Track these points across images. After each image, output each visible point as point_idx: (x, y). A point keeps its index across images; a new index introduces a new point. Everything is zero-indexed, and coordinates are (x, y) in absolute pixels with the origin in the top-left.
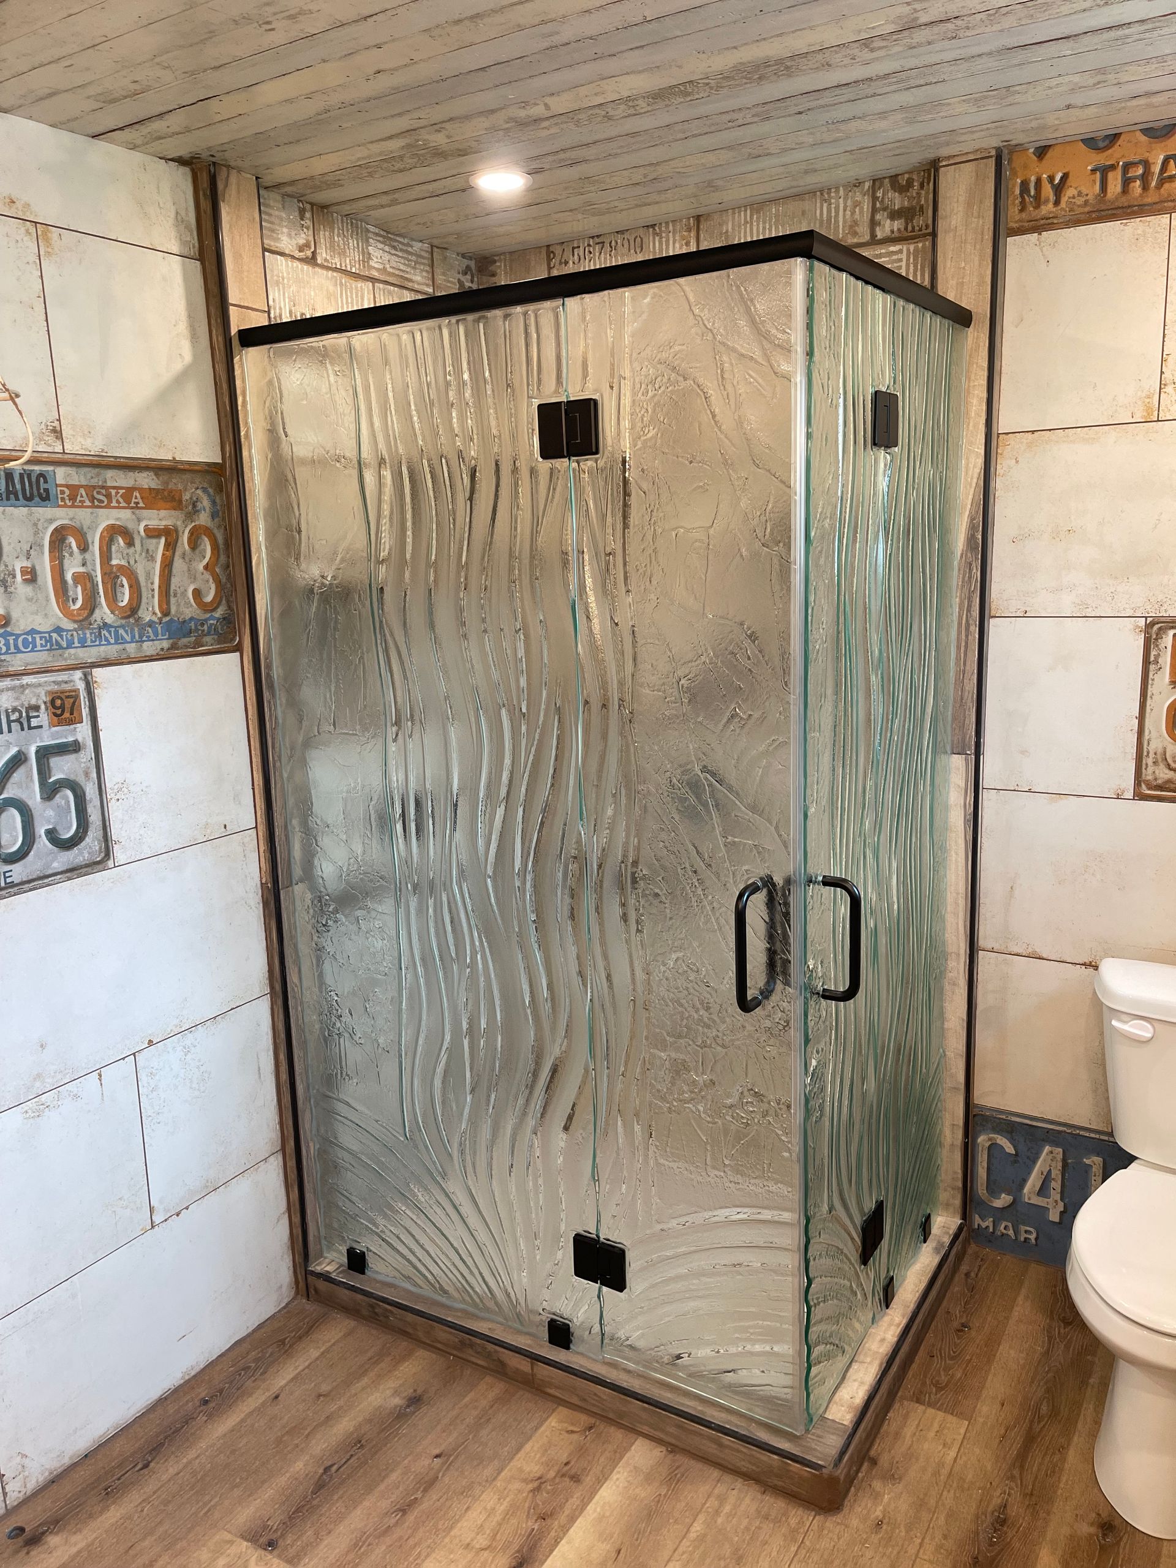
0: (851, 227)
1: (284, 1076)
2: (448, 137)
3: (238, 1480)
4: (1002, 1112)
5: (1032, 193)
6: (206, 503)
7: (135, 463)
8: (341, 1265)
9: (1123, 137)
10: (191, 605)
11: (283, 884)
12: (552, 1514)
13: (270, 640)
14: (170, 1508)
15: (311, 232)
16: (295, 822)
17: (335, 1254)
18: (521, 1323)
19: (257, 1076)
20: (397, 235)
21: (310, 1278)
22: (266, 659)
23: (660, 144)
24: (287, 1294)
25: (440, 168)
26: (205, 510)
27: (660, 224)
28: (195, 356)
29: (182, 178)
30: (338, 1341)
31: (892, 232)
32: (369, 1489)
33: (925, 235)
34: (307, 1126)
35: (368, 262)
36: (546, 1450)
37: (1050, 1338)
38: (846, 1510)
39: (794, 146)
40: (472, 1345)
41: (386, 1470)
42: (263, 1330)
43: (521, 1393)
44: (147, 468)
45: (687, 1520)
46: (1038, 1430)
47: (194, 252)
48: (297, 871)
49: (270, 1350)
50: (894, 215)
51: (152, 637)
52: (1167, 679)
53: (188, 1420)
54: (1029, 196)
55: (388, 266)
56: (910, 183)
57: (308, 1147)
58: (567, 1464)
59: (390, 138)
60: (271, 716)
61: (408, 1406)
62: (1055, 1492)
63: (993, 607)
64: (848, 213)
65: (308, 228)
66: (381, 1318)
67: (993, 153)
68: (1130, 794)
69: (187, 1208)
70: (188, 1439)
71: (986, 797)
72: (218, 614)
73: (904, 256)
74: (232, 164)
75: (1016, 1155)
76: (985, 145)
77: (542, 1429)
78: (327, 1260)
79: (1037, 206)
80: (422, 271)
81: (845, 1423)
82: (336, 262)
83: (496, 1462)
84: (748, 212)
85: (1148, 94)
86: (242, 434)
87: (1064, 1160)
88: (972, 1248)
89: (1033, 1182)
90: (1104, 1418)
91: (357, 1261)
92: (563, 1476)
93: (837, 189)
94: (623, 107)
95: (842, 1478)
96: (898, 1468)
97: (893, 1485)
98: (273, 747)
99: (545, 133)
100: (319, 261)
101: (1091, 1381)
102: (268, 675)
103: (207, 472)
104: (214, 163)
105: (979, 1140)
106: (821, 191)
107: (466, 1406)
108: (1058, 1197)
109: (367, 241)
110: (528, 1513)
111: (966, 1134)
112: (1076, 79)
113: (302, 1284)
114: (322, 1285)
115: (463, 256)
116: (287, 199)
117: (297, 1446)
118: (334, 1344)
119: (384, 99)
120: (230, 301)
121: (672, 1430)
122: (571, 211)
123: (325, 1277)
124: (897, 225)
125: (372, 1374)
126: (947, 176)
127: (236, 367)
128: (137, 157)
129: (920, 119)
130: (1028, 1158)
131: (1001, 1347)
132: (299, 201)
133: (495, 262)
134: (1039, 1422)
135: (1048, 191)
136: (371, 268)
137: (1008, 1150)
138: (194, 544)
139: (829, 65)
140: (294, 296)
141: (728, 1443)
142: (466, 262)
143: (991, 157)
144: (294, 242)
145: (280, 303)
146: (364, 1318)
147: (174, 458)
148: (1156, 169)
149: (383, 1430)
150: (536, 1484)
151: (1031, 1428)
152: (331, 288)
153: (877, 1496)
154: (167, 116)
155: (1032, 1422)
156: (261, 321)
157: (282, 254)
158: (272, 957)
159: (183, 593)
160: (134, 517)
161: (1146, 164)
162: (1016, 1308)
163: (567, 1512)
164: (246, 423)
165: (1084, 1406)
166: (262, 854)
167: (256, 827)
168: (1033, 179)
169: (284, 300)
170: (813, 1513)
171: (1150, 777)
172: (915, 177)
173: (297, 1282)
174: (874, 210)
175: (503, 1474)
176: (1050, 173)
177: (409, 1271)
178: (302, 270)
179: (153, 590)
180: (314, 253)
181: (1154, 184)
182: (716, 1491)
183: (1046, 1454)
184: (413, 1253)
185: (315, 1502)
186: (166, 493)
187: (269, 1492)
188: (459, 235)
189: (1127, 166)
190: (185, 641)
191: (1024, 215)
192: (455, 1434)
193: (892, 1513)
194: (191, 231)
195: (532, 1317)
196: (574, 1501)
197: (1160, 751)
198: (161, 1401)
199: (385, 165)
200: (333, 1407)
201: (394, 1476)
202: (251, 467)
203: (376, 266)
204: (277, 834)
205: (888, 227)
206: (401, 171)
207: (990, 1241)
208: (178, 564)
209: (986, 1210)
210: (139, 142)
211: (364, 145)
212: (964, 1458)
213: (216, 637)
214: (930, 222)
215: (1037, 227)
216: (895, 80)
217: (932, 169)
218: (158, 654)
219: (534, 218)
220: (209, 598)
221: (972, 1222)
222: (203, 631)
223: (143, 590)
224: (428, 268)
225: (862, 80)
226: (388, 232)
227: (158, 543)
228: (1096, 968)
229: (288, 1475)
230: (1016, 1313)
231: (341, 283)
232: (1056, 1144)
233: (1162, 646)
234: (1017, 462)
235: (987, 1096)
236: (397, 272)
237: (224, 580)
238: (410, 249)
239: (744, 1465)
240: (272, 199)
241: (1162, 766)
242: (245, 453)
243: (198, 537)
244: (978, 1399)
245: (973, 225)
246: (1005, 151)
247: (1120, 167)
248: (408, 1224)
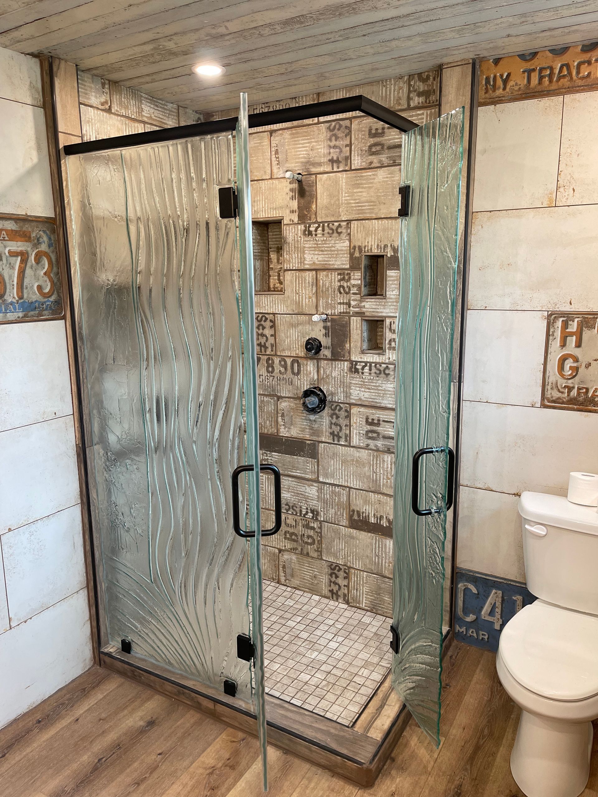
0: (397, 100)
1: (88, 548)
2: (176, 44)
3: (52, 765)
4: (471, 571)
5: (492, 83)
6: (45, 239)
7: (4, 216)
8: (118, 649)
9: (539, 54)
10: (36, 294)
11: (88, 444)
12: (218, 787)
13: (81, 314)
14: (13, 780)
15: (108, 95)
16: (95, 412)
17: (116, 643)
18: (211, 683)
19: (73, 547)
20: (158, 99)
21: (101, 655)
22: (79, 324)
23: (292, 51)
24: (88, 663)
25: (175, 62)
26: (44, 242)
27: (299, 97)
28: (40, 159)
29: (35, 64)
30: (113, 690)
31: (419, 103)
32: (121, 772)
33: (435, 105)
34: (101, 574)
35: (141, 113)
36: (218, 752)
37: (492, 693)
38: (376, 786)
39: (363, 54)
40: (184, 693)
41: (131, 761)
42: (74, 683)
43: (208, 720)
44: (10, 219)
45: (290, 791)
46: (482, 743)
47: (40, 103)
48: (96, 439)
49: (77, 694)
50: (419, 94)
51: (13, 310)
52: (558, 344)
53: (29, 731)
54: (490, 85)
55: (153, 115)
56: (428, 77)
57: (101, 585)
58: (229, 759)
59: (144, 44)
60: (81, 354)
61: (147, 726)
62: (488, 778)
63: (469, 304)
64: (396, 93)
65: (106, 93)
66: (138, 678)
67: (471, 61)
68: (539, 405)
69: (31, 618)
70: (28, 742)
71: (464, 405)
72: (52, 299)
73: (425, 116)
74: (62, 57)
75: (478, 594)
76: (466, 57)
77: (217, 740)
78: (111, 646)
79: (494, 91)
80: (173, 119)
81: (378, 739)
82: (123, 112)
83: (191, 758)
84: (344, 91)
85: (550, 30)
86: (66, 202)
87: (503, 597)
88: (455, 643)
89: (486, 608)
90: (517, 737)
91: (126, 647)
92: (226, 766)
93: (390, 79)
94: (268, 29)
95: (374, 769)
96: (406, 763)
97: (402, 773)
98: (83, 372)
99: (228, 43)
100: (113, 111)
101: (512, 716)
102: (80, 333)
103: (46, 222)
104: (51, 57)
105: (459, 586)
106: (382, 81)
107: (178, 727)
108: (499, 617)
109: (141, 102)
110: (205, 786)
111: (452, 582)
112: (511, 19)
113: (97, 658)
114: (107, 659)
115: (196, 112)
116: (95, 77)
117: (85, 747)
118: (111, 692)
119: (136, 21)
120: (59, 130)
121: (286, 742)
122: (250, 88)
123: (109, 655)
124: (421, 99)
125: (129, 709)
126: (446, 73)
127: (62, 166)
128: (8, 52)
129: (429, 41)
130: (484, 596)
131: (466, 697)
132: (102, 79)
133: (213, 116)
134: (483, 739)
135: (500, 82)
136: (143, 116)
137: (474, 592)
138: (38, 260)
139: (376, 8)
140: (98, 129)
141: (314, 749)
142: (198, 116)
143: (470, 63)
144: (98, 100)
145: (90, 132)
146: (128, 677)
147: (26, 214)
148: (557, 71)
149: (132, 739)
150: (211, 770)
151: (478, 742)
152: (120, 125)
153: (393, 779)
154: (20, 29)
155: (479, 738)
156: (78, 141)
157: (91, 106)
158: (82, 484)
159: (31, 287)
160: (2, 245)
161: (551, 69)
162: (475, 676)
163: (226, 786)
164: (68, 196)
165: (508, 730)
166: (76, 429)
167: (73, 414)
168: (492, 76)
169: (92, 132)
170: (358, 788)
171: (549, 396)
172: (431, 74)
173: (94, 657)
174: (409, 92)
175: (194, 764)
176: (501, 73)
177: (153, 653)
178: (103, 115)
179: (13, 285)
180: (110, 107)
181: (555, 79)
182: (307, 775)
183: (484, 757)
184: (154, 642)
185: (92, 778)
186: (21, 233)
187: (67, 772)
188: (192, 100)
189: (541, 70)
190: (32, 313)
191: (487, 95)
192: (170, 742)
193: (400, 789)
194: (38, 93)
195: (216, 678)
196: (230, 780)
197: (554, 383)
198: (16, 721)
199: (144, 59)
200: (107, 726)
201: (136, 765)
202: (71, 220)
203: (146, 115)
204: (84, 418)
205: (417, 100)
206: (154, 63)
207: (464, 639)
208: (28, 272)
209: (462, 623)
210: (8, 43)
211: (131, 47)
212: (441, 758)
213: (51, 311)
214: (438, 98)
215: (495, 102)
216: (412, 18)
217: (439, 69)
218: (16, 320)
219: (231, 92)
220: (47, 290)
221: (455, 629)
222: (43, 308)
223: (8, 285)
224: (176, 118)
225: (395, 17)
226: (153, 98)
227: (17, 260)
228: (520, 496)
229: (78, 763)
230: (475, 679)
231: (126, 124)
232: (498, 588)
233: (556, 327)
234: (482, 227)
235: (463, 562)
236: (158, 119)
237: (55, 281)
238: (165, 107)
239: (323, 761)
240: (87, 77)
241: (555, 390)
242: (67, 213)
243: (40, 257)
244: (451, 726)
245: (460, 100)
246: (477, 61)
247: (537, 70)
248: (153, 627)
